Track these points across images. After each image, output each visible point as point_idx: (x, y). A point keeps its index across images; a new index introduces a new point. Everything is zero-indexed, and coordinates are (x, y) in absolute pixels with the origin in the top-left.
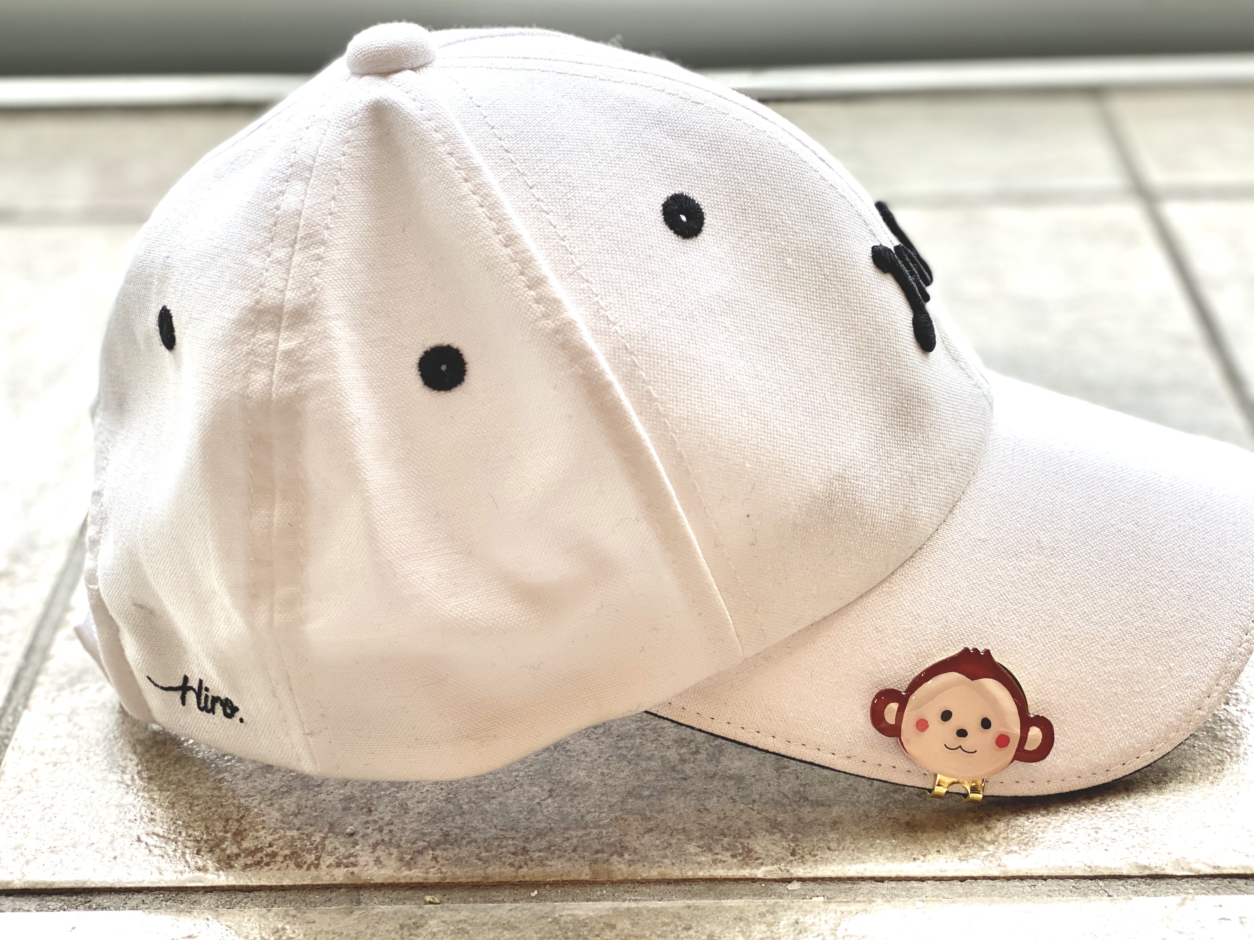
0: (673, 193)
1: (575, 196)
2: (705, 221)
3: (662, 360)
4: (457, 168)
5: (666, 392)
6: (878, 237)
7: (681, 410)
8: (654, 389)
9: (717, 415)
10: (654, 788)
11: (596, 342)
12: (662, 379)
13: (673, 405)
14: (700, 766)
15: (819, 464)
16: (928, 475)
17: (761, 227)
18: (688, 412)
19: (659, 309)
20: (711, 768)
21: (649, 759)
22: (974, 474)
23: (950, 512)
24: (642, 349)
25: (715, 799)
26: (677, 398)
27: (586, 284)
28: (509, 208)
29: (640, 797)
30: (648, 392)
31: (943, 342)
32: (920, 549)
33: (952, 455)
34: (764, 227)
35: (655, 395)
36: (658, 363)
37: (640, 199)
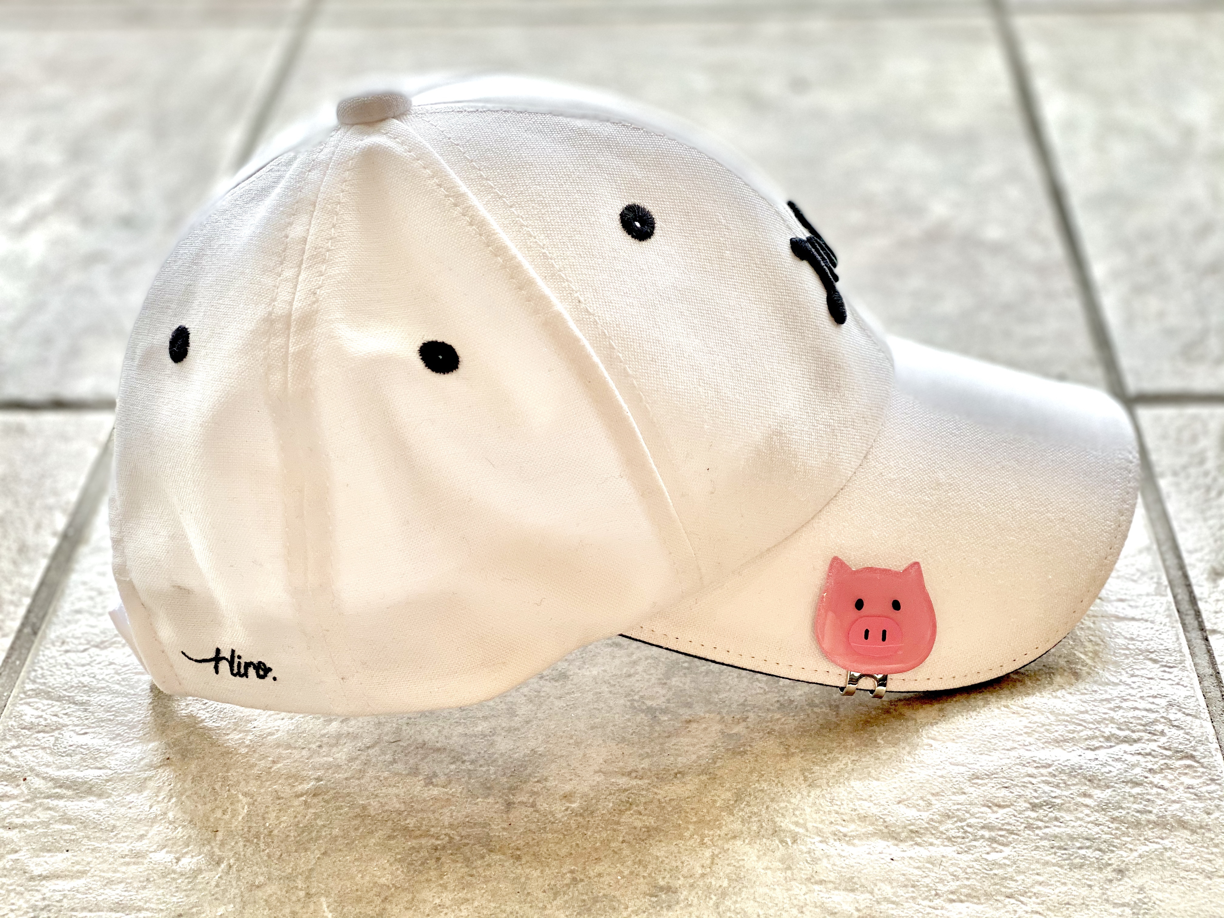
0: (627, 204)
1: (548, 212)
2: (656, 225)
3: (634, 342)
4: (446, 196)
5: (639, 369)
6: (794, 231)
7: (651, 383)
8: (629, 367)
9: (680, 387)
11: (581, 330)
12: (635, 358)
13: (645, 379)
15: (761, 422)
16: (846, 427)
17: (702, 226)
18: (657, 384)
19: (627, 301)
22: (882, 425)
23: (865, 457)
24: (618, 334)
26: (647, 373)
27: (566, 283)
28: (494, 224)
30: (625, 369)
31: (853, 315)
32: (842, 489)
33: (865, 410)
34: (705, 226)
35: (630, 372)
36: (631, 345)
37: (601, 211)
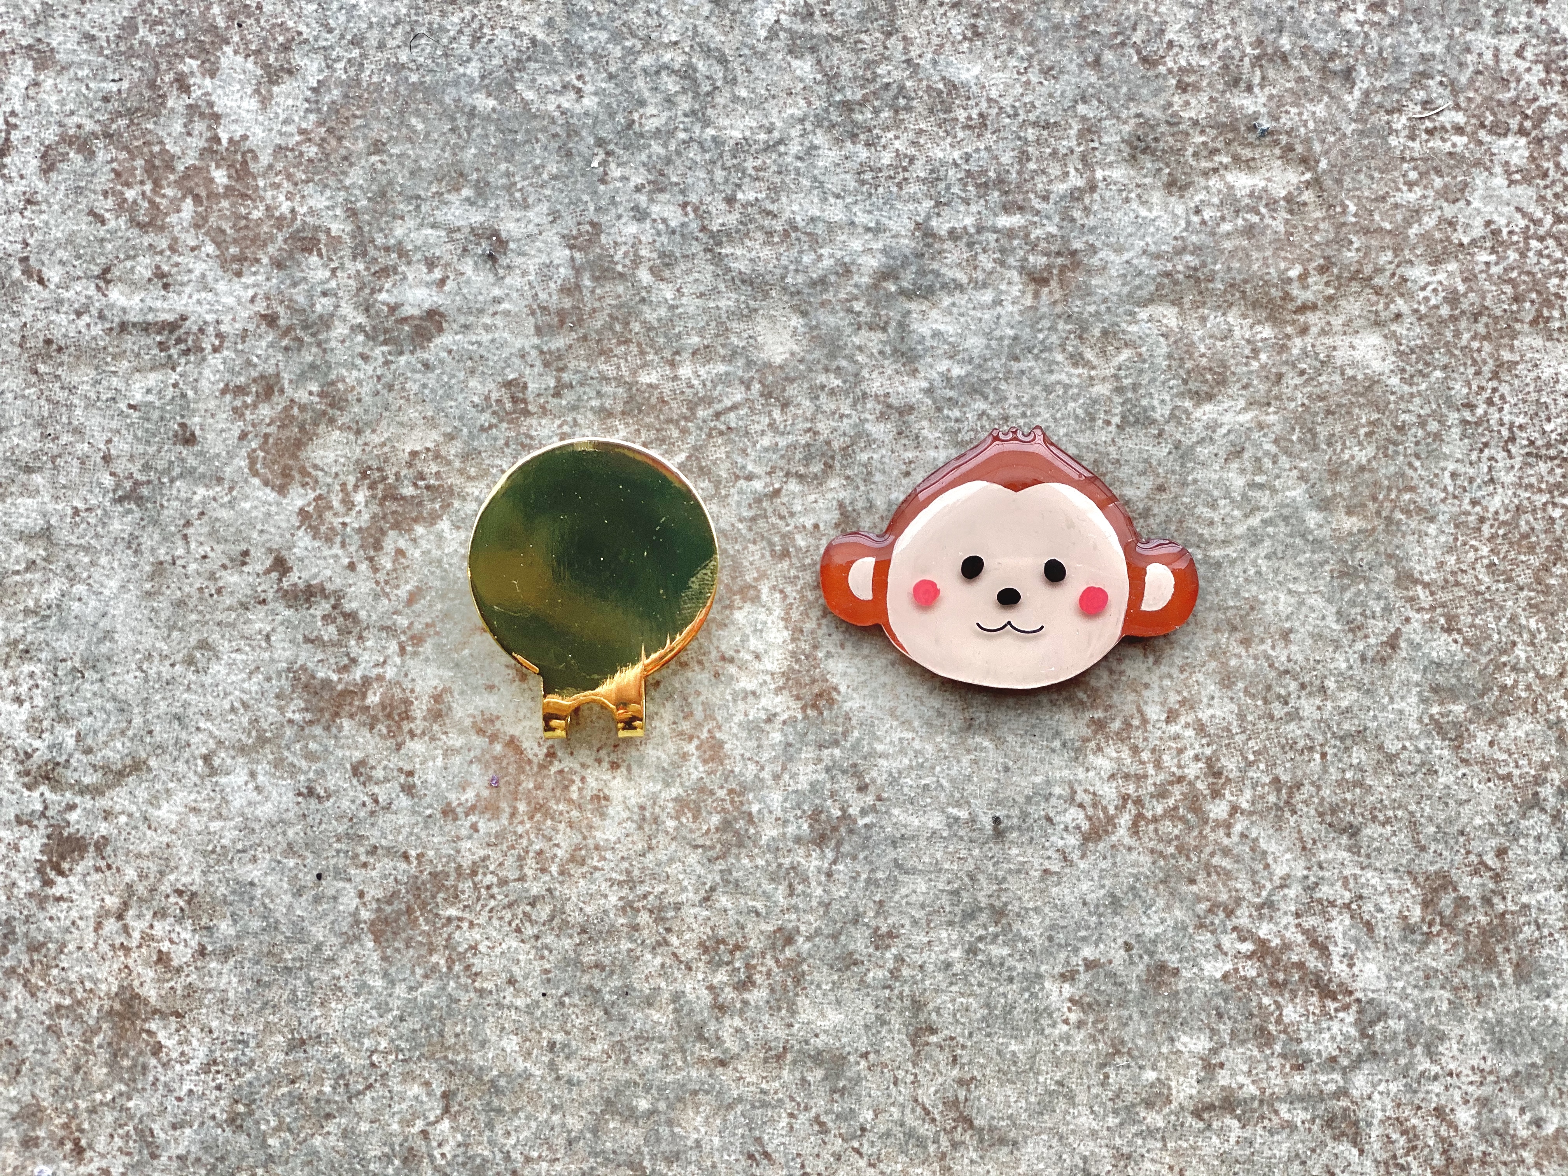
10: (659, 1089)
14: (753, 1023)
20: (775, 1030)
21: (649, 1002)
25: (785, 1121)
29: (631, 1116)
